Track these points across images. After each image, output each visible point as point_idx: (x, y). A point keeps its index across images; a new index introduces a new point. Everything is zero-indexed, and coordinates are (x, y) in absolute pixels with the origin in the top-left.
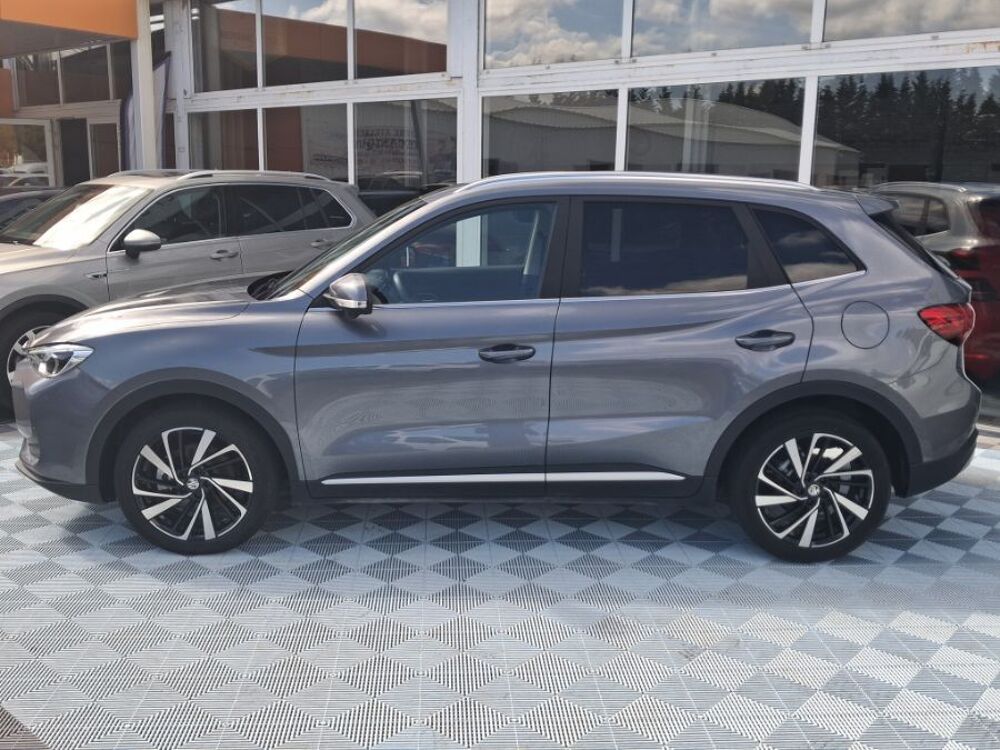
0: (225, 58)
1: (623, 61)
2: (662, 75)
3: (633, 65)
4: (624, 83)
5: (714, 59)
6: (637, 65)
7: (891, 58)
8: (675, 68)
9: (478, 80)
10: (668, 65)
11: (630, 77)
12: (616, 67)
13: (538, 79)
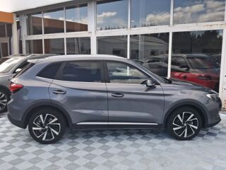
0: (34, 27)
1: (128, 29)
3: (131, 30)
4: (129, 34)
5: (149, 28)
7: (187, 28)
9: (95, 33)
10: (139, 30)
13: (109, 33)
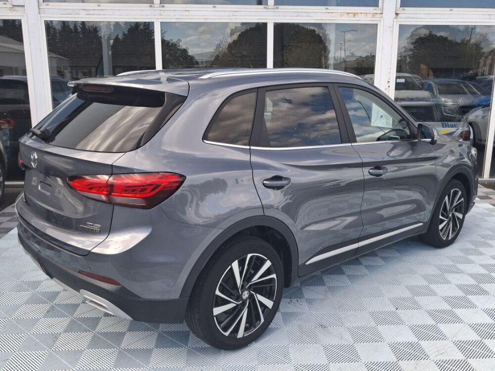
1: (155, 5)
2: (182, 16)
3: (162, 9)
4: (157, 19)
5: (214, 9)
6: (165, 9)
7: (308, 16)
8: (190, 12)
9: (39, 9)
10: (186, 11)
11: (161, 15)
12: (150, 8)
13: (92, 12)
